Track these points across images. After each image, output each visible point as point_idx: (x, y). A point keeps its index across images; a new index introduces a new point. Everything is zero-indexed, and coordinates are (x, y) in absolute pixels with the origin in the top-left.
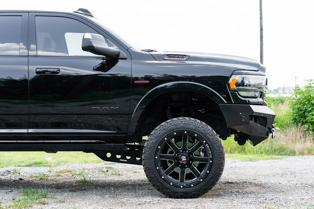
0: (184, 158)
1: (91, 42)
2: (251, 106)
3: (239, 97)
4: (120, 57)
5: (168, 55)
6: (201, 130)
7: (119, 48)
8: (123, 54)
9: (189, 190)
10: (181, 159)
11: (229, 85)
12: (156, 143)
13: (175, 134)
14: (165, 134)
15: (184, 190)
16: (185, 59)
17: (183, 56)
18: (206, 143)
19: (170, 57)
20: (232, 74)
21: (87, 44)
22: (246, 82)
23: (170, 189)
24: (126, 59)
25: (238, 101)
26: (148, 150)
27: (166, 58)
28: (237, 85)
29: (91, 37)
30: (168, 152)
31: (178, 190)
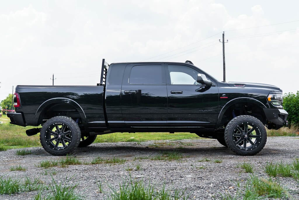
0: (246, 136)
1: (202, 78)
2: (279, 109)
3: (273, 105)
4: (212, 85)
5: (235, 84)
6: (256, 121)
7: (211, 81)
8: (214, 84)
9: (250, 152)
10: (245, 136)
11: (267, 99)
12: (233, 128)
13: (242, 123)
14: (237, 123)
15: (248, 152)
16: (244, 86)
17: (243, 85)
18: (258, 128)
19: (237, 85)
20: (269, 94)
21: (200, 79)
22: (275, 98)
23: (240, 151)
24: (215, 86)
25: (272, 107)
26: (229, 131)
27: (235, 86)
28: (271, 99)
29: (201, 76)
30: (237, 132)
31: (244, 151)
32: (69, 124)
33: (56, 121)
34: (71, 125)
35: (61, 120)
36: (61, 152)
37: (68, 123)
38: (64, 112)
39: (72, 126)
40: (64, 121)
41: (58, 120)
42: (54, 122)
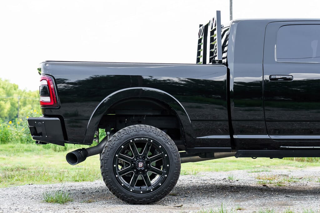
32: (164, 141)
33: (136, 135)
34: (168, 143)
35: (146, 133)
36: (147, 198)
37: (161, 138)
38: (136, 116)
39: (168, 146)
40: (152, 134)
41: (141, 133)
42: (132, 136)
